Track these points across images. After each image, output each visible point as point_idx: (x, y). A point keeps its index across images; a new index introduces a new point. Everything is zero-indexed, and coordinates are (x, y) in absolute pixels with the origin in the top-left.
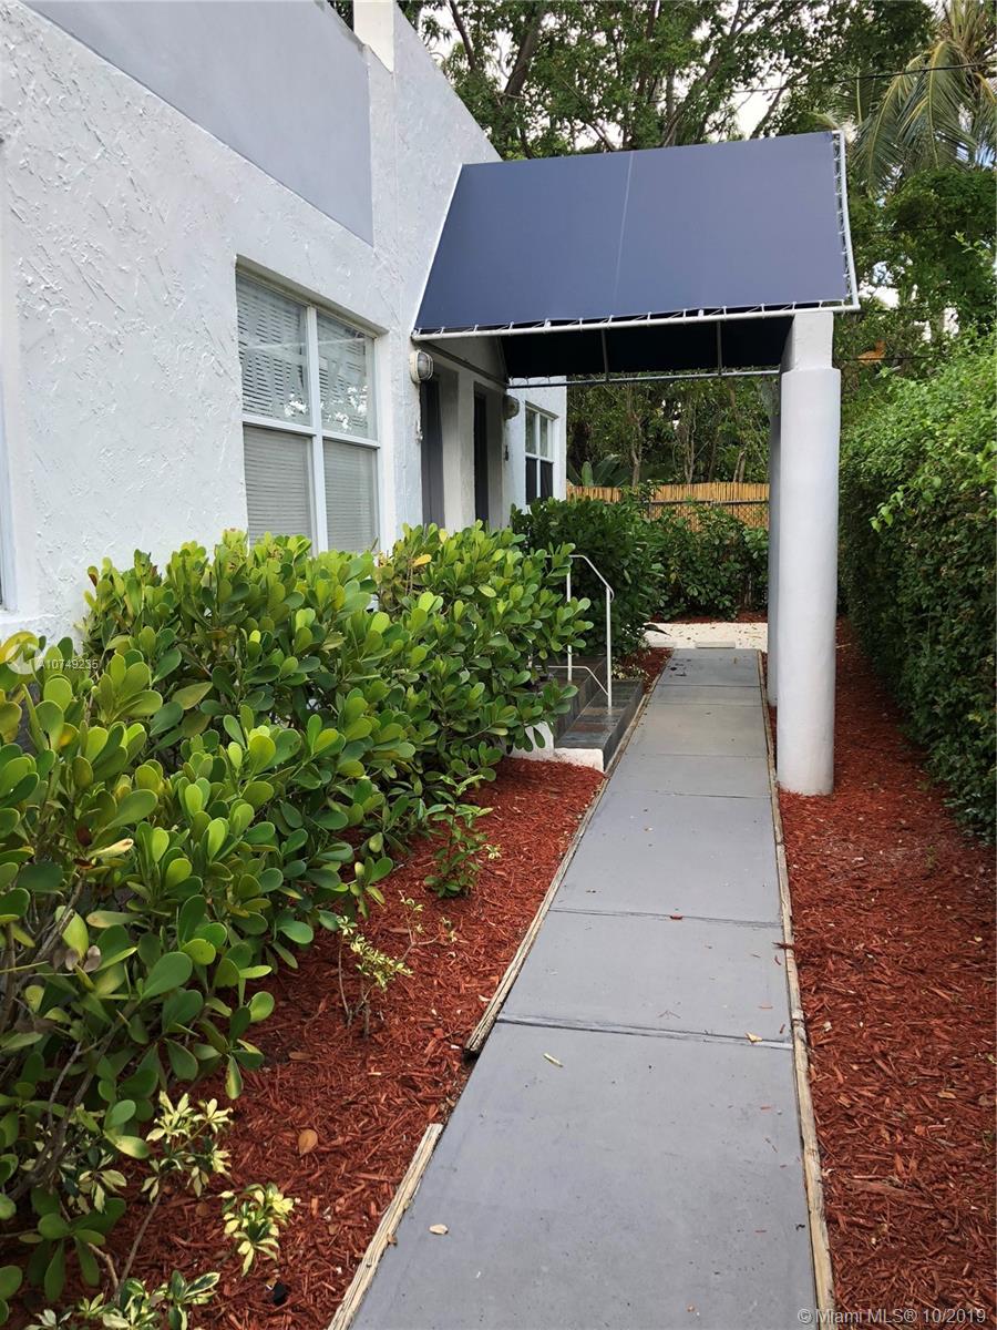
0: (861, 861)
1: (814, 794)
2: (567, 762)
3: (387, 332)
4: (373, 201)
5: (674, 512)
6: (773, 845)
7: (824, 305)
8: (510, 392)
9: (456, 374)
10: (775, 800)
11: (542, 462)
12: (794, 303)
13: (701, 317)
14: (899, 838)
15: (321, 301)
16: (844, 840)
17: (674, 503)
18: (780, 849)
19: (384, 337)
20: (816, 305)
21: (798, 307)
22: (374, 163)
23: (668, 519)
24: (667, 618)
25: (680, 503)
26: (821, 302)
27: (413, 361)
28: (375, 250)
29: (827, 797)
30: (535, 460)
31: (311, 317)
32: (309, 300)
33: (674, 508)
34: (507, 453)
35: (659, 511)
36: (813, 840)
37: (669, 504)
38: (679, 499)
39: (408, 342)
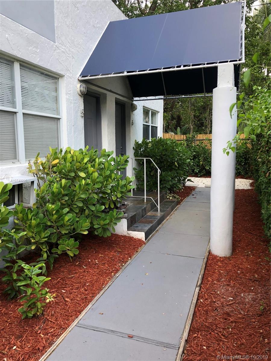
0: (232, 300)
1: (223, 256)
2: (132, 236)
3: (64, 76)
4: (55, 25)
5: (203, 143)
6: (195, 286)
7: (230, 61)
8: (134, 102)
9: (106, 94)
10: (205, 260)
11: (152, 126)
12: (218, 61)
13: (182, 68)
14: (252, 286)
15: (22, 60)
16: (228, 285)
17: (203, 140)
18: (198, 289)
19: (63, 78)
20: (227, 62)
21: (219, 63)
22: (55, 11)
23: (200, 145)
24: (199, 176)
25: (204, 140)
26: (229, 60)
27: (78, 87)
28: (56, 44)
29: (229, 258)
30: (149, 126)
31: (17, 66)
32: (15, 59)
33: (203, 141)
34: (132, 122)
35: (198, 142)
36: (215, 284)
37: (201, 140)
38: (204, 139)
39: (77, 80)
